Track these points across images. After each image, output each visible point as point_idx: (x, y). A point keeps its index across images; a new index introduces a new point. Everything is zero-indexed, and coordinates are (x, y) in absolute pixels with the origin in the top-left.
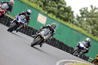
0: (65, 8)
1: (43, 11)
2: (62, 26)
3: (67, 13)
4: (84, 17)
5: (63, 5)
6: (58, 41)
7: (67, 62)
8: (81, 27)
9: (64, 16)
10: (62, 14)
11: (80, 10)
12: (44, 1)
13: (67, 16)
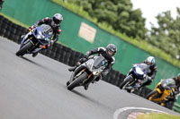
0: (130, 13)
1: (89, 18)
2: (125, 45)
3: (134, 22)
4: (164, 29)
5: (126, 8)
6: (118, 72)
7: (134, 111)
8: (160, 48)
9: (128, 28)
10: (124, 24)
11: (158, 17)
12: (93, 2)
13: (133, 27)
